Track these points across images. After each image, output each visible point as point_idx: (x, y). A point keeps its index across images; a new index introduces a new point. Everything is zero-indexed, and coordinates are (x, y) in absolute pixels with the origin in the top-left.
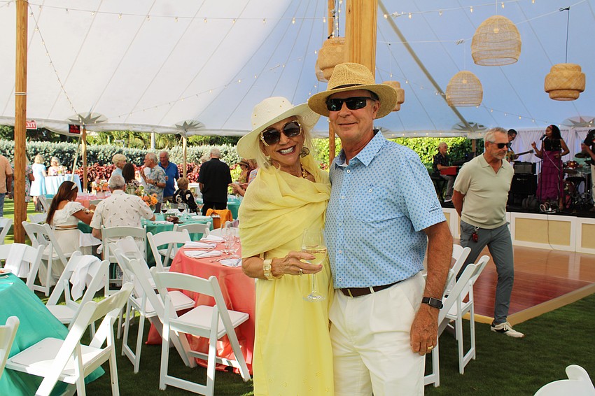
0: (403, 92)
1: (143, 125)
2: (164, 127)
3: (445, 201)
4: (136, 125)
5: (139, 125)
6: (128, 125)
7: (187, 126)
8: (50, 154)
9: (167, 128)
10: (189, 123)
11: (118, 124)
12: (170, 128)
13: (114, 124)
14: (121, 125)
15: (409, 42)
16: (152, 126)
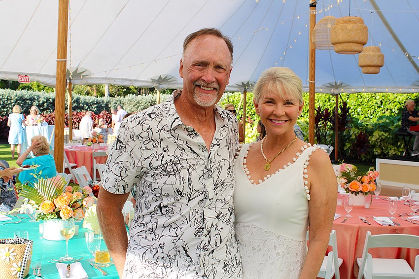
0: (383, 56)
1: (122, 79)
2: (141, 81)
3: (412, 155)
4: (116, 79)
5: (119, 79)
6: (109, 79)
7: (161, 80)
8: (12, 101)
9: (144, 81)
10: (163, 77)
11: (100, 78)
12: (146, 82)
13: (97, 78)
14: (103, 78)
15: (382, 11)
16: (130, 80)
